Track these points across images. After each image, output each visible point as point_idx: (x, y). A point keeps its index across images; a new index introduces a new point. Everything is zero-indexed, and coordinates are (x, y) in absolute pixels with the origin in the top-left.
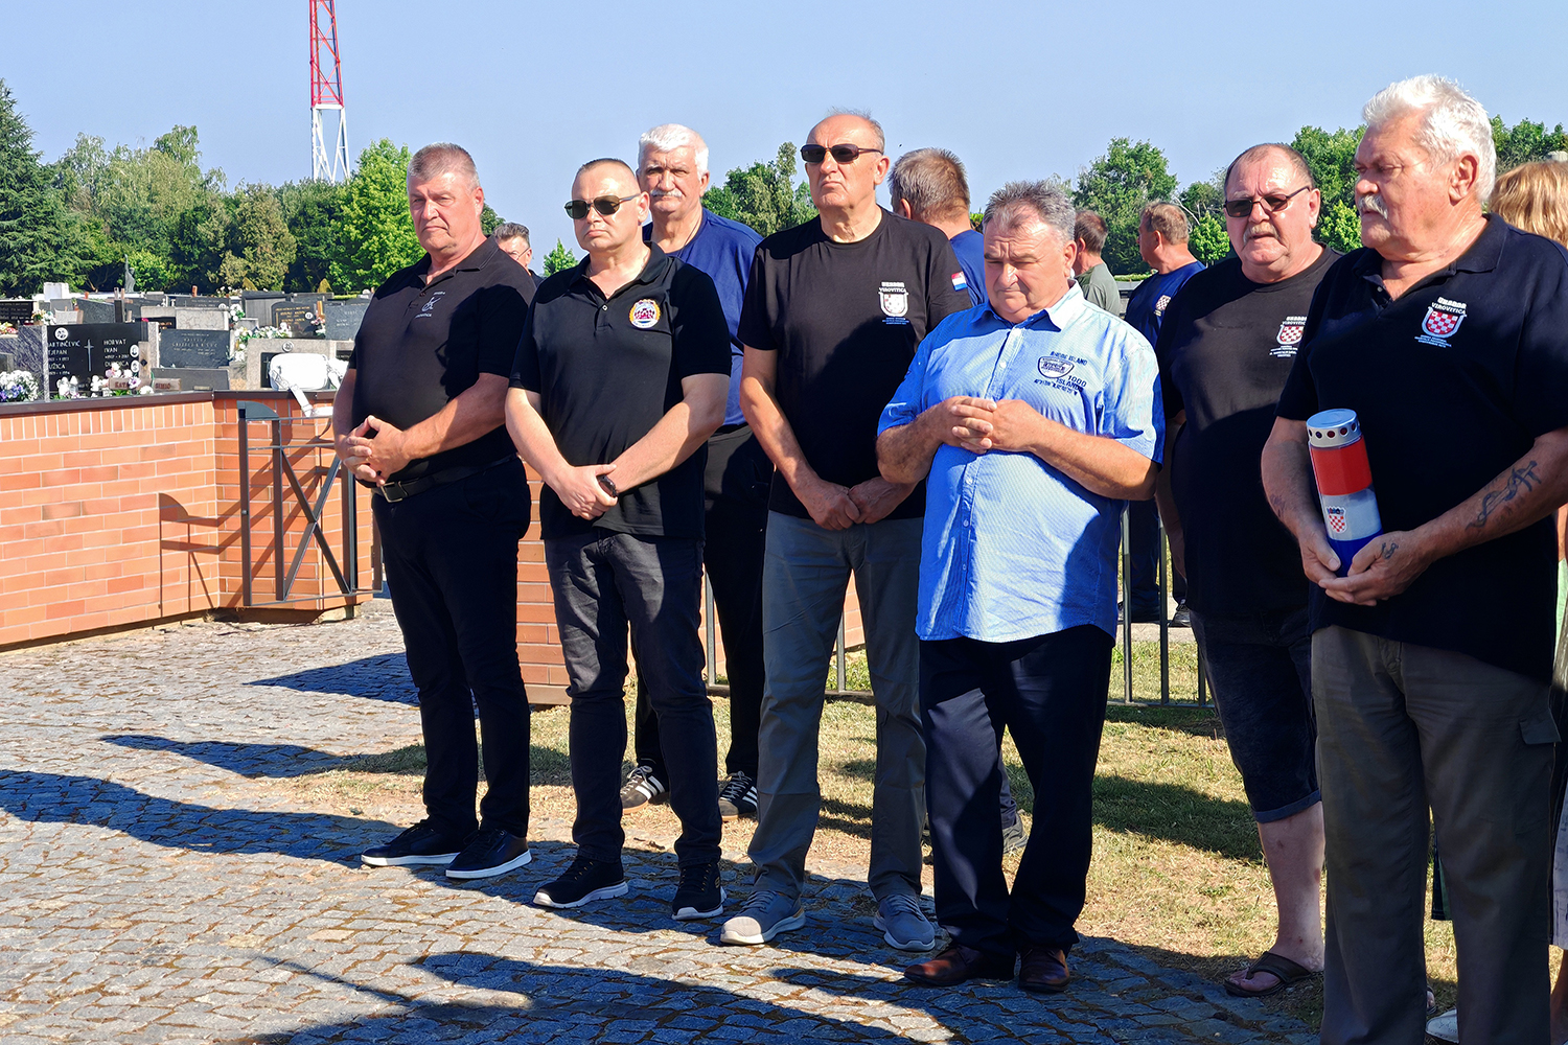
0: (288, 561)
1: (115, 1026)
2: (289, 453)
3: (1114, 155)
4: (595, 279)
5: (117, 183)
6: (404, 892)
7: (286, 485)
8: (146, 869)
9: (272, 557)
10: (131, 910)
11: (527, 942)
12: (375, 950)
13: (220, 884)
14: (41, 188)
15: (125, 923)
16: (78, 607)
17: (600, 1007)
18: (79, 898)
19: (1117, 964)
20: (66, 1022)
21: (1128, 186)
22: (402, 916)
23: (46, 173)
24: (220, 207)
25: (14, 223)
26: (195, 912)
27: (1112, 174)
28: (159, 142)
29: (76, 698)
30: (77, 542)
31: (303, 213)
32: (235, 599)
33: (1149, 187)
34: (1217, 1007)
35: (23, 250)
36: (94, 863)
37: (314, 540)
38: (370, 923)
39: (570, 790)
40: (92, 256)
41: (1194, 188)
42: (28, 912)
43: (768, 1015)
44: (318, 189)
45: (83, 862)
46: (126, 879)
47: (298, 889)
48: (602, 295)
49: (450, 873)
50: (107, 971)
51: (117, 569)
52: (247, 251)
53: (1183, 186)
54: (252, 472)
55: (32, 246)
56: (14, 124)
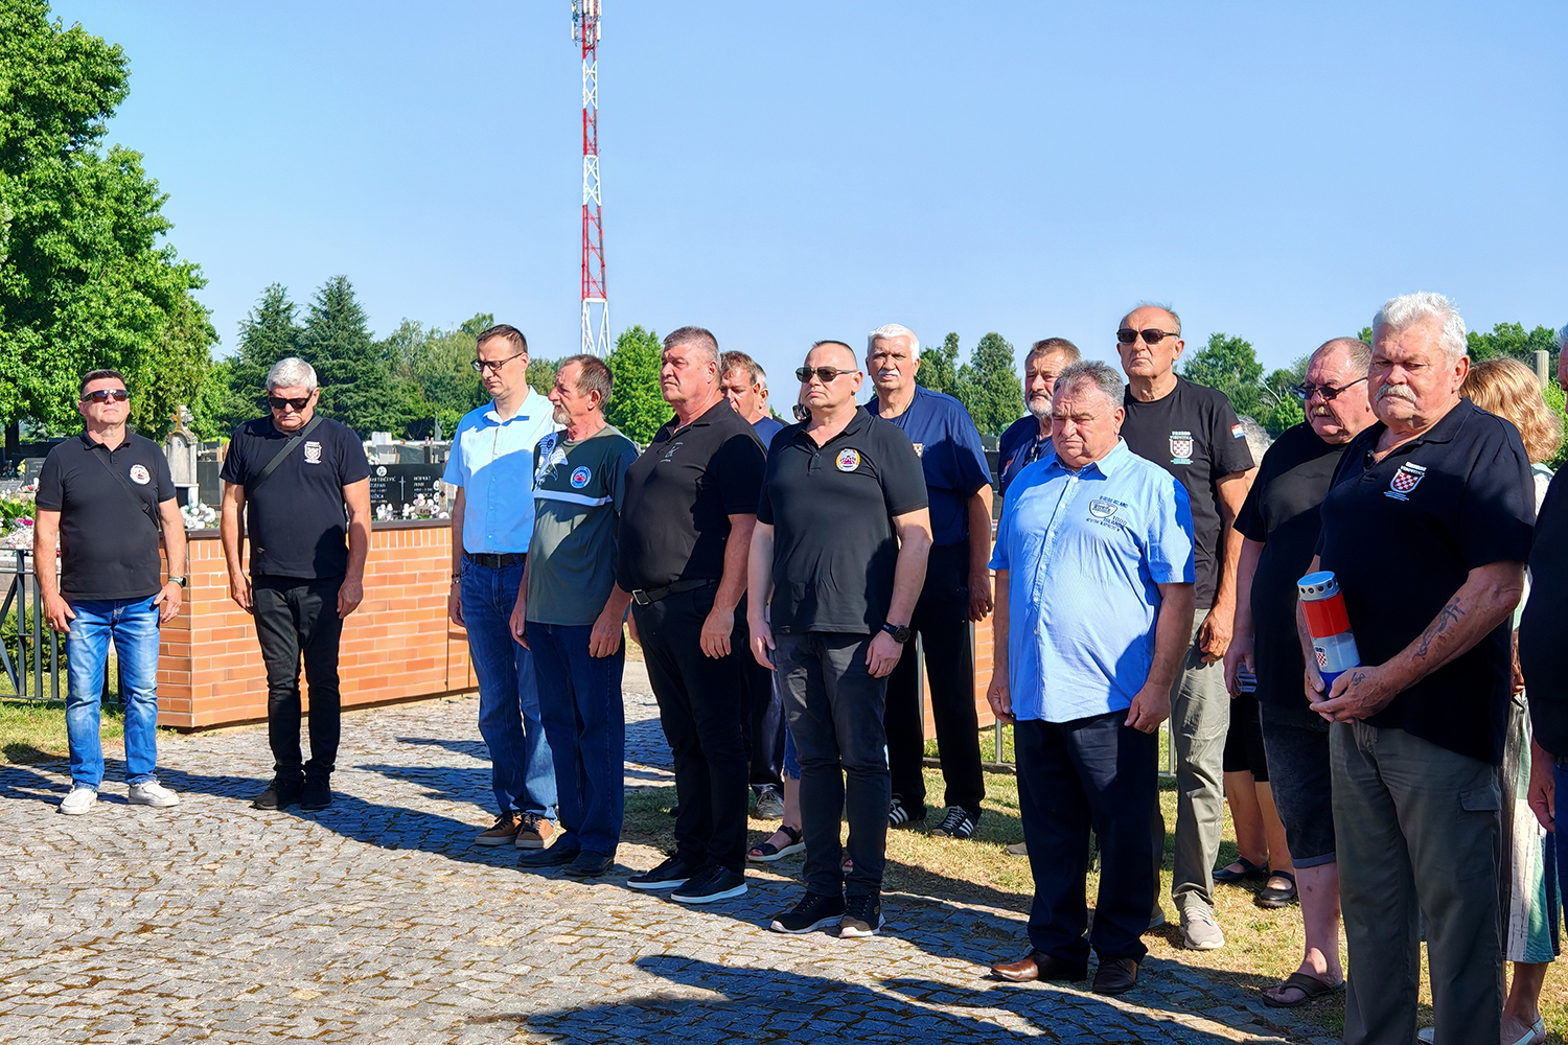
1: (393, 1003)
3: (1213, 347)
4: (813, 434)
5: (431, 357)
6: (621, 909)
8: (424, 884)
10: (411, 915)
11: (715, 950)
12: (596, 952)
13: (480, 898)
14: (373, 360)
15: (406, 925)
16: (383, 682)
17: (769, 1002)
18: (371, 904)
19: (1179, 981)
21: (1224, 370)
22: (618, 927)
23: (377, 348)
25: (351, 386)
26: (460, 918)
27: (1211, 361)
28: (464, 326)
29: (378, 751)
30: (383, 631)
33: (1241, 372)
34: (1256, 1015)
35: (357, 407)
38: (594, 932)
40: (410, 412)
41: (1277, 373)
42: (332, 914)
43: (900, 1013)
45: (376, 878)
46: (408, 891)
47: (540, 904)
48: (816, 445)
50: (389, 961)
51: (413, 653)
53: (1268, 372)
55: (364, 404)
56: (354, 310)
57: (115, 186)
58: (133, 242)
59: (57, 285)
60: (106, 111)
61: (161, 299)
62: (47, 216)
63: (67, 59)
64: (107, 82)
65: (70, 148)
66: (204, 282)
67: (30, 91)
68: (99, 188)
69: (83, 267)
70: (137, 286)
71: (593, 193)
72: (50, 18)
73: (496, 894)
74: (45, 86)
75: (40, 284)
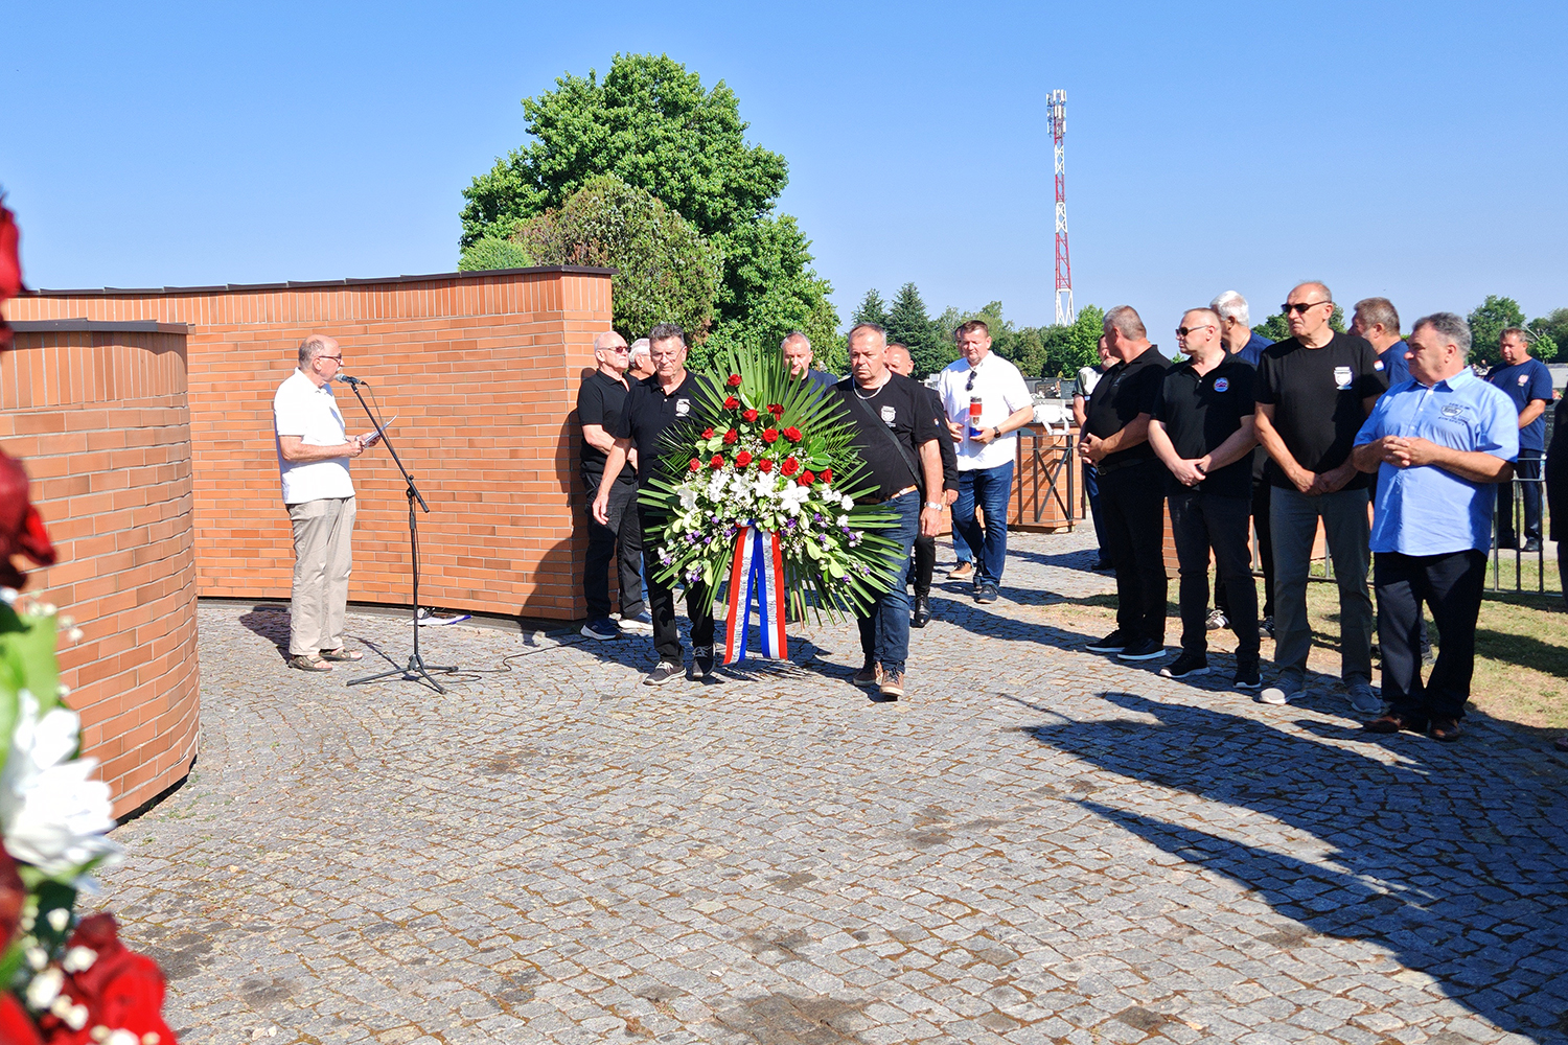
0: (1040, 505)
2: (1041, 452)
3: (1488, 304)
4: (1196, 367)
6: (1094, 664)
7: (1039, 467)
8: (971, 645)
9: (1033, 501)
10: (964, 663)
11: (1157, 692)
12: (1080, 691)
13: (1005, 654)
14: (929, 331)
15: (961, 669)
17: (1194, 728)
18: (940, 656)
20: (932, 713)
22: (1093, 676)
23: (932, 324)
24: (1011, 338)
25: (917, 347)
26: (994, 666)
27: (1487, 313)
28: (984, 309)
31: (1051, 340)
32: (1015, 521)
36: (947, 640)
37: (1052, 493)
38: (1078, 678)
39: (1180, 619)
41: (1536, 320)
42: (917, 661)
43: (1285, 740)
44: (1058, 329)
45: (942, 640)
46: (962, 649)
47: (1043, 660)
48: (1199, 375)
49: (1119, 656)
50: (952, 691)
52: (1024, 358)
53: (1530, 320)
54: (1023, 461)
55: (925, 357)
56: (917, 303)
57: (781, 237)
58: (791, 268)
59: (750, 296)
60: (775, 194)
61: (808, 301)
62: (744, 256)
63: (754, 166)
64: (776, 177)
65: (756, 216)
66: (833, 290)
67: (734, 185)
68: (772, 239)
69: (764, 284)
70: (795, 294)
71: (1062, 226)
72: (744, 143)
73: (1016, 652)
74: (741, 181)
75: (740, 296)
